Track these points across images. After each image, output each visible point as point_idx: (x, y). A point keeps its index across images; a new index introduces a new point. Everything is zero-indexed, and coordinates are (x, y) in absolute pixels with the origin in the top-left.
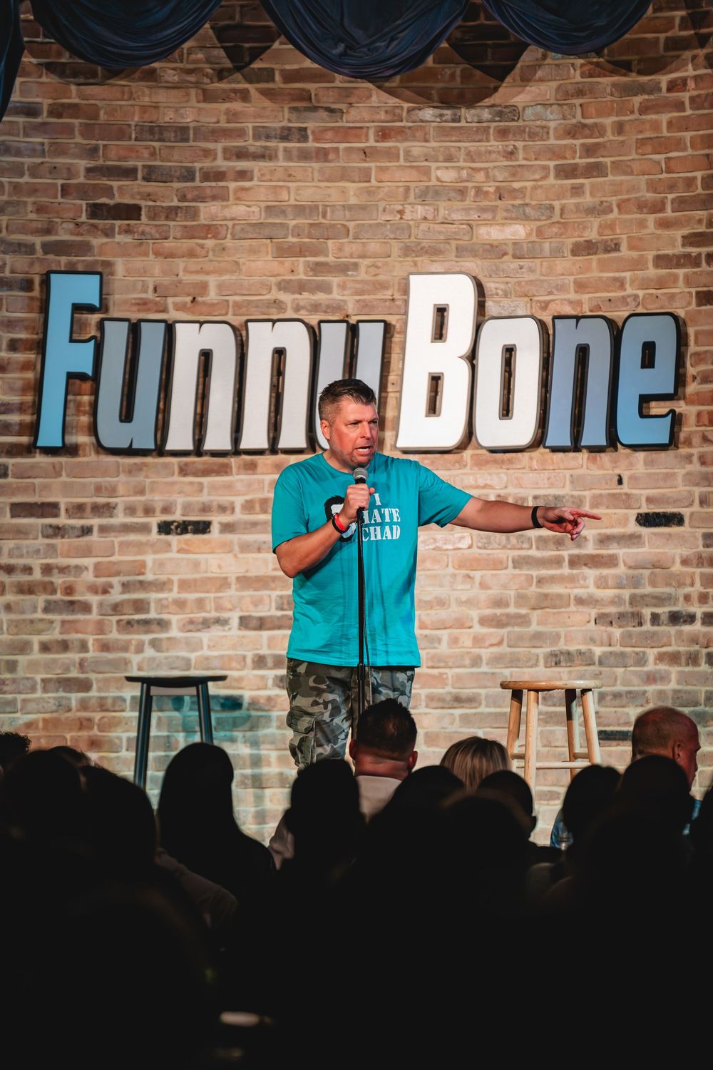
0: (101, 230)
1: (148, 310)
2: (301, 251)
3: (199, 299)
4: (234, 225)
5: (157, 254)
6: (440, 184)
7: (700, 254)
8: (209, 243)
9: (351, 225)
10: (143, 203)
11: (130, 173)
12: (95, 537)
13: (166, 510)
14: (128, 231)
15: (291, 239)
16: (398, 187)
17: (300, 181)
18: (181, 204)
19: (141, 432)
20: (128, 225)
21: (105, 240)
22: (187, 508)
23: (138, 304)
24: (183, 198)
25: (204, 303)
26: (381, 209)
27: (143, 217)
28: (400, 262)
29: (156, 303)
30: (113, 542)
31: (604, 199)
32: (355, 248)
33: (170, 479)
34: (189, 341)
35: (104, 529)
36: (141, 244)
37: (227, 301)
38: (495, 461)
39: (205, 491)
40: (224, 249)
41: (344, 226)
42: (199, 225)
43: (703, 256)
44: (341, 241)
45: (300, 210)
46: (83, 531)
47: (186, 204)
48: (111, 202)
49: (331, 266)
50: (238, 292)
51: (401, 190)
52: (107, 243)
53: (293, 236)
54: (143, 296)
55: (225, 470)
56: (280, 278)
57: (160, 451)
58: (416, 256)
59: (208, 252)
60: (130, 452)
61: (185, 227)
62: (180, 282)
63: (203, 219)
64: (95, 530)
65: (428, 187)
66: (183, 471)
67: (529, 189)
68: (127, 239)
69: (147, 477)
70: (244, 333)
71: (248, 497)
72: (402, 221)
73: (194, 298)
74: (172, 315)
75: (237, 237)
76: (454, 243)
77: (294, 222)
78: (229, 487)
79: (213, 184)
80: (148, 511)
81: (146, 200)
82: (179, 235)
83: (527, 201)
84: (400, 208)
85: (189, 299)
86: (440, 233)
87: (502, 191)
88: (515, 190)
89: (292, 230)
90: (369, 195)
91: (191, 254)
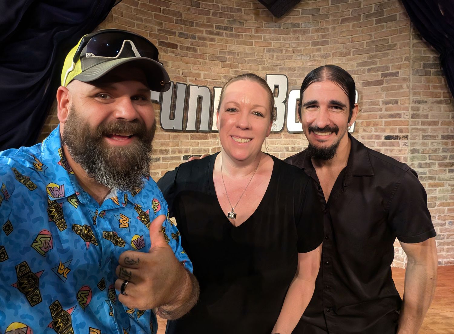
0: (163, 50)
1: (180, 80)
2: (231, 66)
3: (197, 79)
4: (209, 56)
5: (183, 62)
6: (274, 48)
7: (365, 69)
8: (201, 60)
9: (246, 59)
10: (178, 44)
11: (174, 34)
12: (161, 162)
13: (186, 151)
14: (173, 52)
15: (228, 62)
16: (261, 48)
17: (230, 44)
18: (191, 46)
19: (177, 124)
20: (173, 50)
21: (165, 54)
22: (193, 151)
23: (177, 78)
24: (192, 44)
25: (199, 81)
26: (256, 55)
27: (178, 48)
28: (262, 72)
29: (183, 79)
30: (168, 163)
31: (328, 52)
32: (248, 67)
33: (188, 141)
34: (194, 93)
35: (164, 159)
36: (178, 58)
37: (207, 81)
38: (291, 136)
39: (200, 145)
40: (206, 63)
41: (244, 59)
42: (197, 54)
43: (366, 70)
44: (243, 64)
45: (230, 53)
46: (156, 160)
47: (193, 47)
48: (167, 42)
49: (240, 72)
50: (210, 78)
51: (262, 49)
52: (165, 55)
53: (228, 61)
54: (179, 75)
55: (206, 138)
56: (224, 75)
57: (184, 130)
58: (267, 71)
59: (200, 63)
60: (174, 131)
61: (193, 54)
62: (191, 72)
63: (199, 52)
64: (161, 159)
65: (271, 49)
66: (192, 138)
67: (303, 50)
68: (173, 55)
69: (179, 140)
70: (213, 92)
71: (214, 147)
72: (262, 59)
73: (196, 78)
74: (188, 83)
75: (210, 60)
76: (279, 67)
77: (229, 57)
78: (207, 143)
79: (202, 41)
80: (180, 152)
81: (179, 43)
82: (190, 57)
83: (302, 54)
84: (262, 55)
85: (195, 78)
86: (275, 63)
87: (294, 50)
88: (298, 50)
89: (228, 59)
90: (252, 50)
91: (195, 63)
